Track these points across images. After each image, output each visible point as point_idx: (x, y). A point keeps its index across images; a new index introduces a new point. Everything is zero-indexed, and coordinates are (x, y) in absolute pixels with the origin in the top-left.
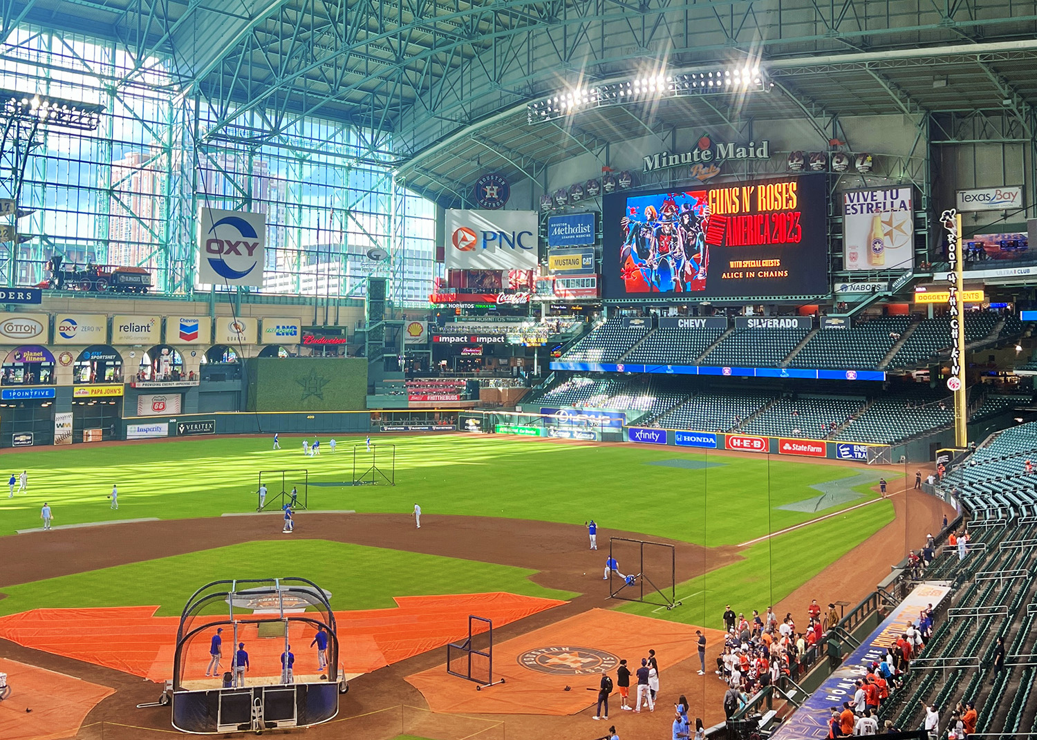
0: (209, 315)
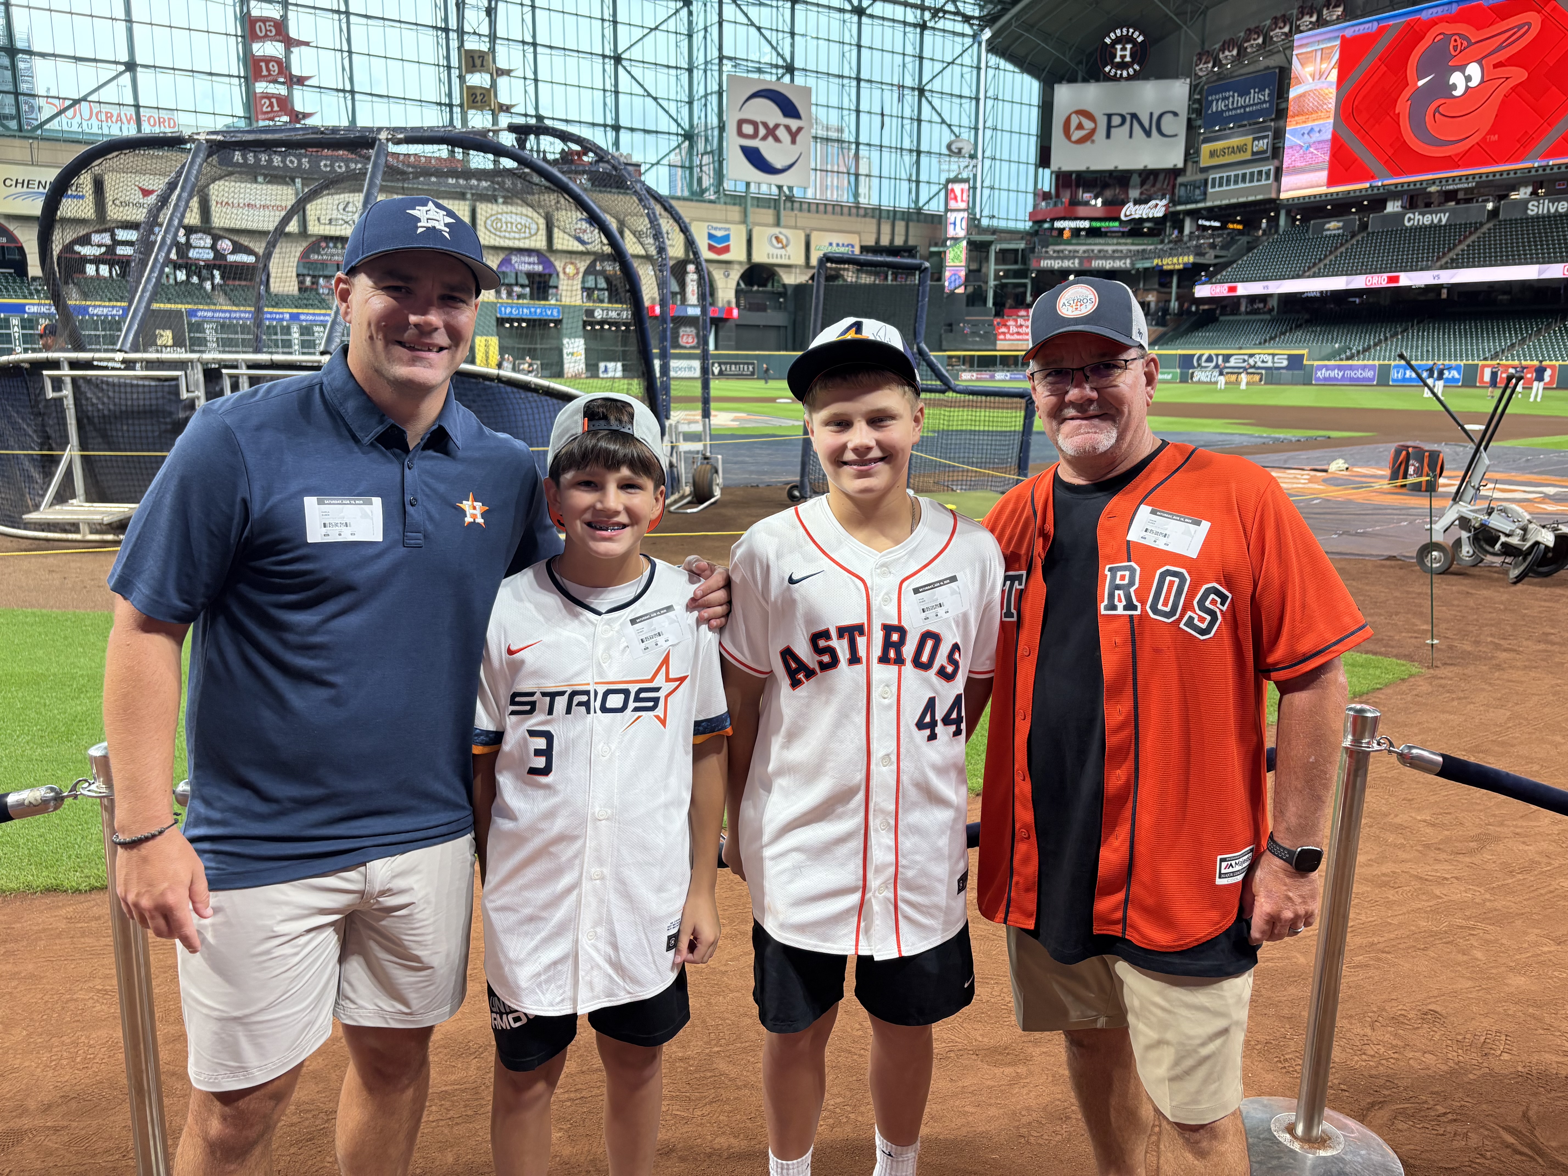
0: (744, 221)
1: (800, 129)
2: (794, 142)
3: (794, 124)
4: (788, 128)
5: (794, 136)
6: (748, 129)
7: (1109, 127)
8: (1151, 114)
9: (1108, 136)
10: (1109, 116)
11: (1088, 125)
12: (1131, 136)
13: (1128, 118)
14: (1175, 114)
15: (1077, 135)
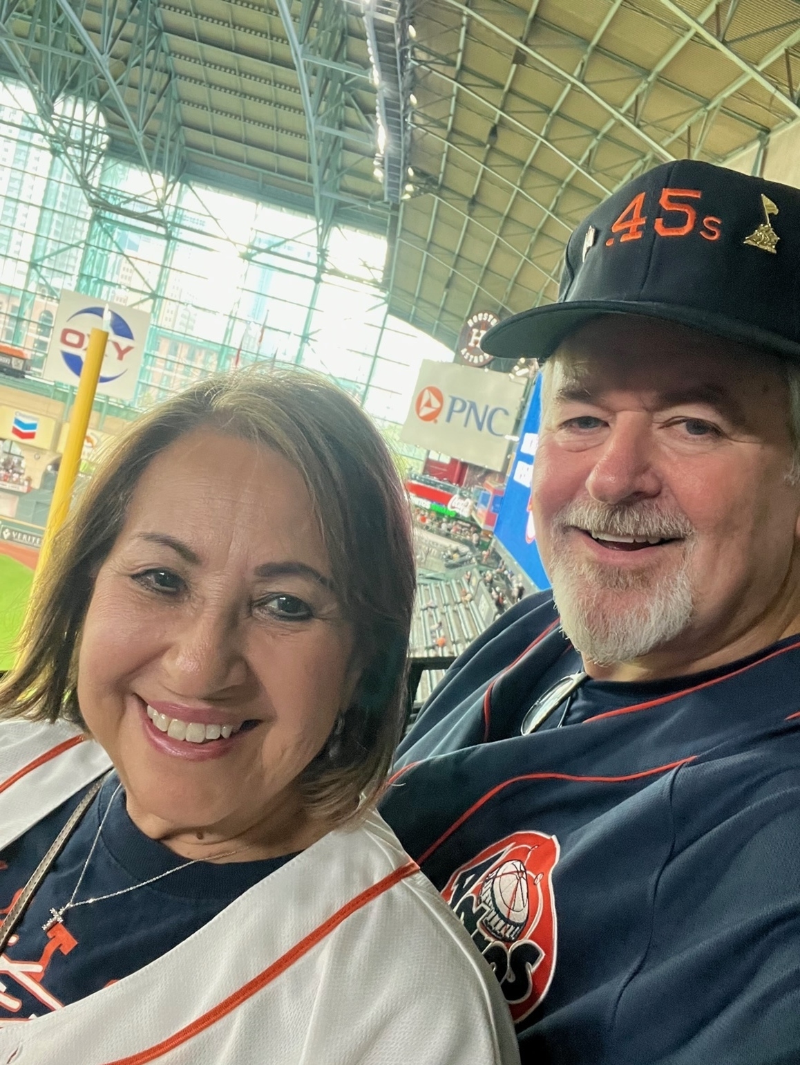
1: (129, 349)
2: (120, 358)
3: (124, 342)
4: (116, 345)
5: (121, 353)
6: (74, 339)
7: (451, 410)
8: (487, 408)
9: (449, 419)
10: (454, 400)
11: (436, 404)
12: (466, 425)
13: (468, 404)
14: (506, 413)
15: (425, 411)
